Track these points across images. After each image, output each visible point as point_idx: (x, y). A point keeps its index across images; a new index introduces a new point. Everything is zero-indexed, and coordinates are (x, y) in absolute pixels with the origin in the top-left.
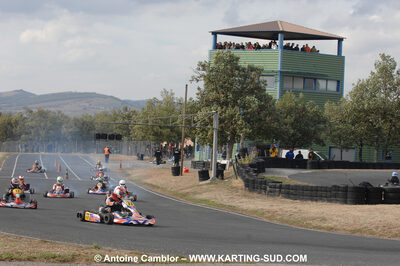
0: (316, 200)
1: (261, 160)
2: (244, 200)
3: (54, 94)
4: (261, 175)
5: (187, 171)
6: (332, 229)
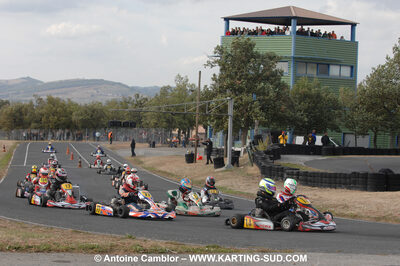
0: (336, 188)
1: (277, 147)
4: (277, 162)
5: (201, 158)
6: (356, 216)
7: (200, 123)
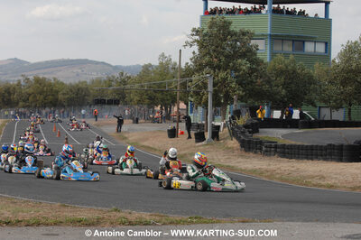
0: (312, 159)
1: (255, 121)
2: (240, 160)
3: (47, 62)
4: (256, 136)
5: (182, 133)
6: (332, 186)
7: (181, 99)
